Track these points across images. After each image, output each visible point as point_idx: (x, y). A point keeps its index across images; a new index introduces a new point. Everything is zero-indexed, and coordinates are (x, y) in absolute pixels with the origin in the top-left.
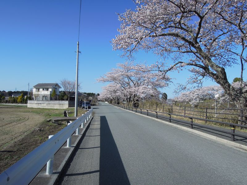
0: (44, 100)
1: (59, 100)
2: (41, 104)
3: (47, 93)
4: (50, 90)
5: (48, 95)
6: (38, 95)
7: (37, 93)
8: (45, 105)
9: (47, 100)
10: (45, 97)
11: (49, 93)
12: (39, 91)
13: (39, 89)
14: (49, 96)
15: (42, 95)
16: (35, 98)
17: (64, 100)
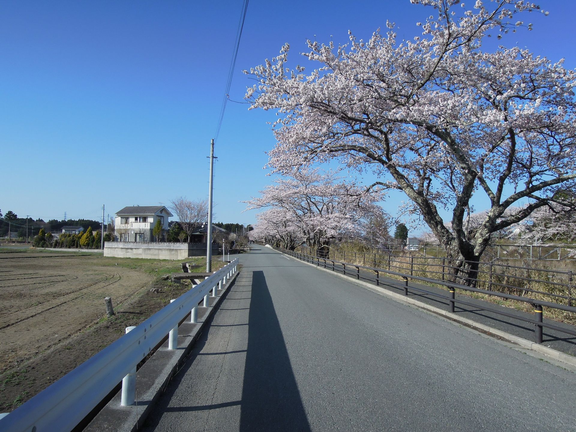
0: (138, 240)
1: (169, 241)
2: (131, 249)
3: (145, 226)
4: (151, 220)
5: (146, 230)
6: (126, 231)
8: (140, 251)
9: (144, 242)
11: (149, 228)
12: (127, 222)
13: (127, 219)
14: (149, 232)
15: (134, 230)
16: (119, 237)
17: (177, 241)
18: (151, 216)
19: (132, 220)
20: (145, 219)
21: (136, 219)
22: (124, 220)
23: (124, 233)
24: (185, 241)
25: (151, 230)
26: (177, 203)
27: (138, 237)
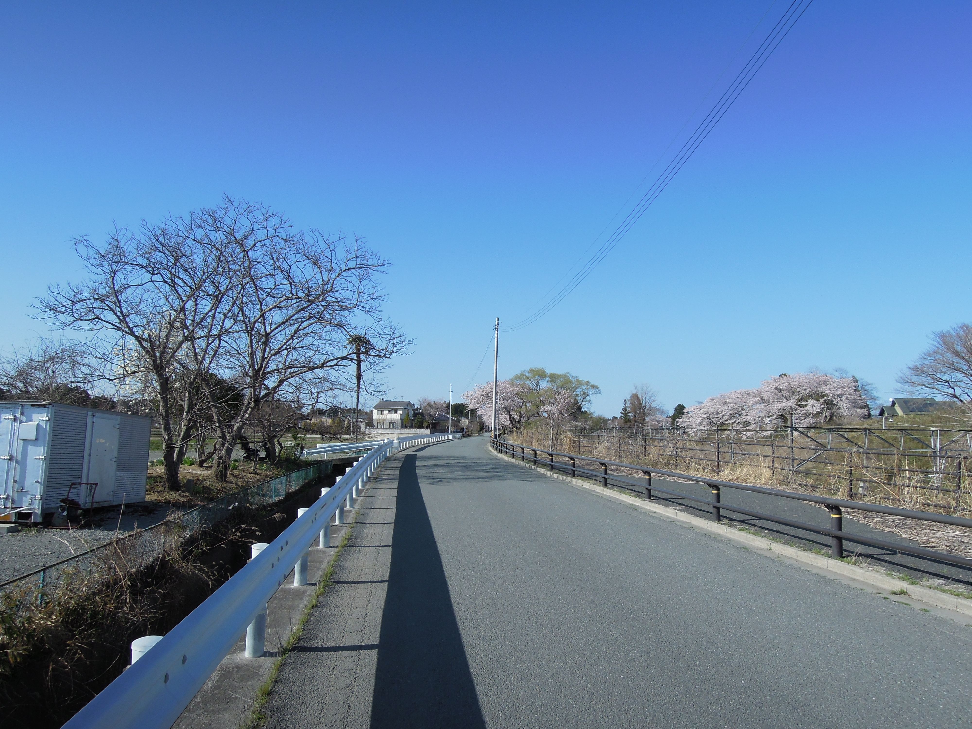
0: (391, 427)
1: (415, 427)
2: (388, 434)
3: (397, 417)
4: (400, 412)
5: (398, 420)
6: (383, 421)
7: (381, 417)
8: (394, 436)
9: (396, 428)
10: (392, 423)
11: (400, 418)
12: (382, 414)
13: (382, 411)
14: (400, 421)
15: (388, 420)
16: (376, 425)
17: (423, 428)
18: (400, 409)
19: (386, 412)
20: (396, 412)
21: (389, 411)
22: (380, 412)
23: (381, 422)
24: (427, 427)
25: (402, 420)
26: (421, 400)
27: (391, 425)
